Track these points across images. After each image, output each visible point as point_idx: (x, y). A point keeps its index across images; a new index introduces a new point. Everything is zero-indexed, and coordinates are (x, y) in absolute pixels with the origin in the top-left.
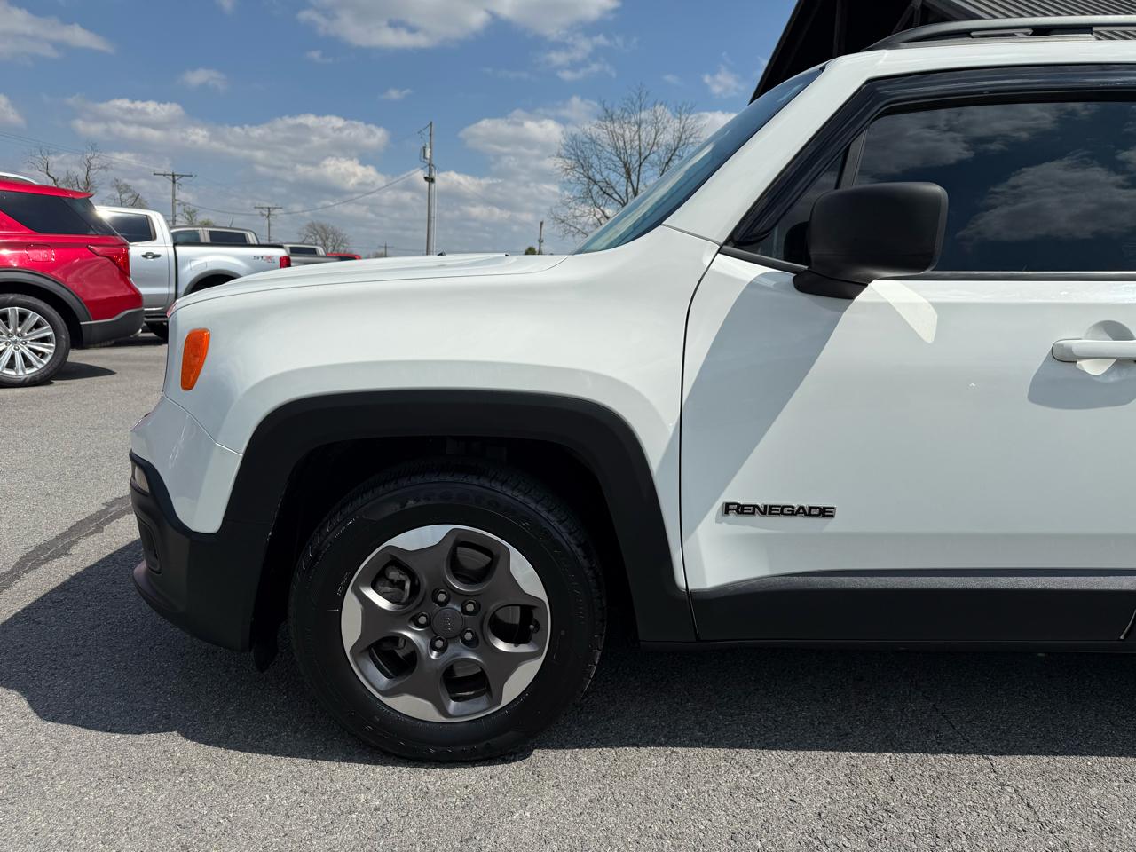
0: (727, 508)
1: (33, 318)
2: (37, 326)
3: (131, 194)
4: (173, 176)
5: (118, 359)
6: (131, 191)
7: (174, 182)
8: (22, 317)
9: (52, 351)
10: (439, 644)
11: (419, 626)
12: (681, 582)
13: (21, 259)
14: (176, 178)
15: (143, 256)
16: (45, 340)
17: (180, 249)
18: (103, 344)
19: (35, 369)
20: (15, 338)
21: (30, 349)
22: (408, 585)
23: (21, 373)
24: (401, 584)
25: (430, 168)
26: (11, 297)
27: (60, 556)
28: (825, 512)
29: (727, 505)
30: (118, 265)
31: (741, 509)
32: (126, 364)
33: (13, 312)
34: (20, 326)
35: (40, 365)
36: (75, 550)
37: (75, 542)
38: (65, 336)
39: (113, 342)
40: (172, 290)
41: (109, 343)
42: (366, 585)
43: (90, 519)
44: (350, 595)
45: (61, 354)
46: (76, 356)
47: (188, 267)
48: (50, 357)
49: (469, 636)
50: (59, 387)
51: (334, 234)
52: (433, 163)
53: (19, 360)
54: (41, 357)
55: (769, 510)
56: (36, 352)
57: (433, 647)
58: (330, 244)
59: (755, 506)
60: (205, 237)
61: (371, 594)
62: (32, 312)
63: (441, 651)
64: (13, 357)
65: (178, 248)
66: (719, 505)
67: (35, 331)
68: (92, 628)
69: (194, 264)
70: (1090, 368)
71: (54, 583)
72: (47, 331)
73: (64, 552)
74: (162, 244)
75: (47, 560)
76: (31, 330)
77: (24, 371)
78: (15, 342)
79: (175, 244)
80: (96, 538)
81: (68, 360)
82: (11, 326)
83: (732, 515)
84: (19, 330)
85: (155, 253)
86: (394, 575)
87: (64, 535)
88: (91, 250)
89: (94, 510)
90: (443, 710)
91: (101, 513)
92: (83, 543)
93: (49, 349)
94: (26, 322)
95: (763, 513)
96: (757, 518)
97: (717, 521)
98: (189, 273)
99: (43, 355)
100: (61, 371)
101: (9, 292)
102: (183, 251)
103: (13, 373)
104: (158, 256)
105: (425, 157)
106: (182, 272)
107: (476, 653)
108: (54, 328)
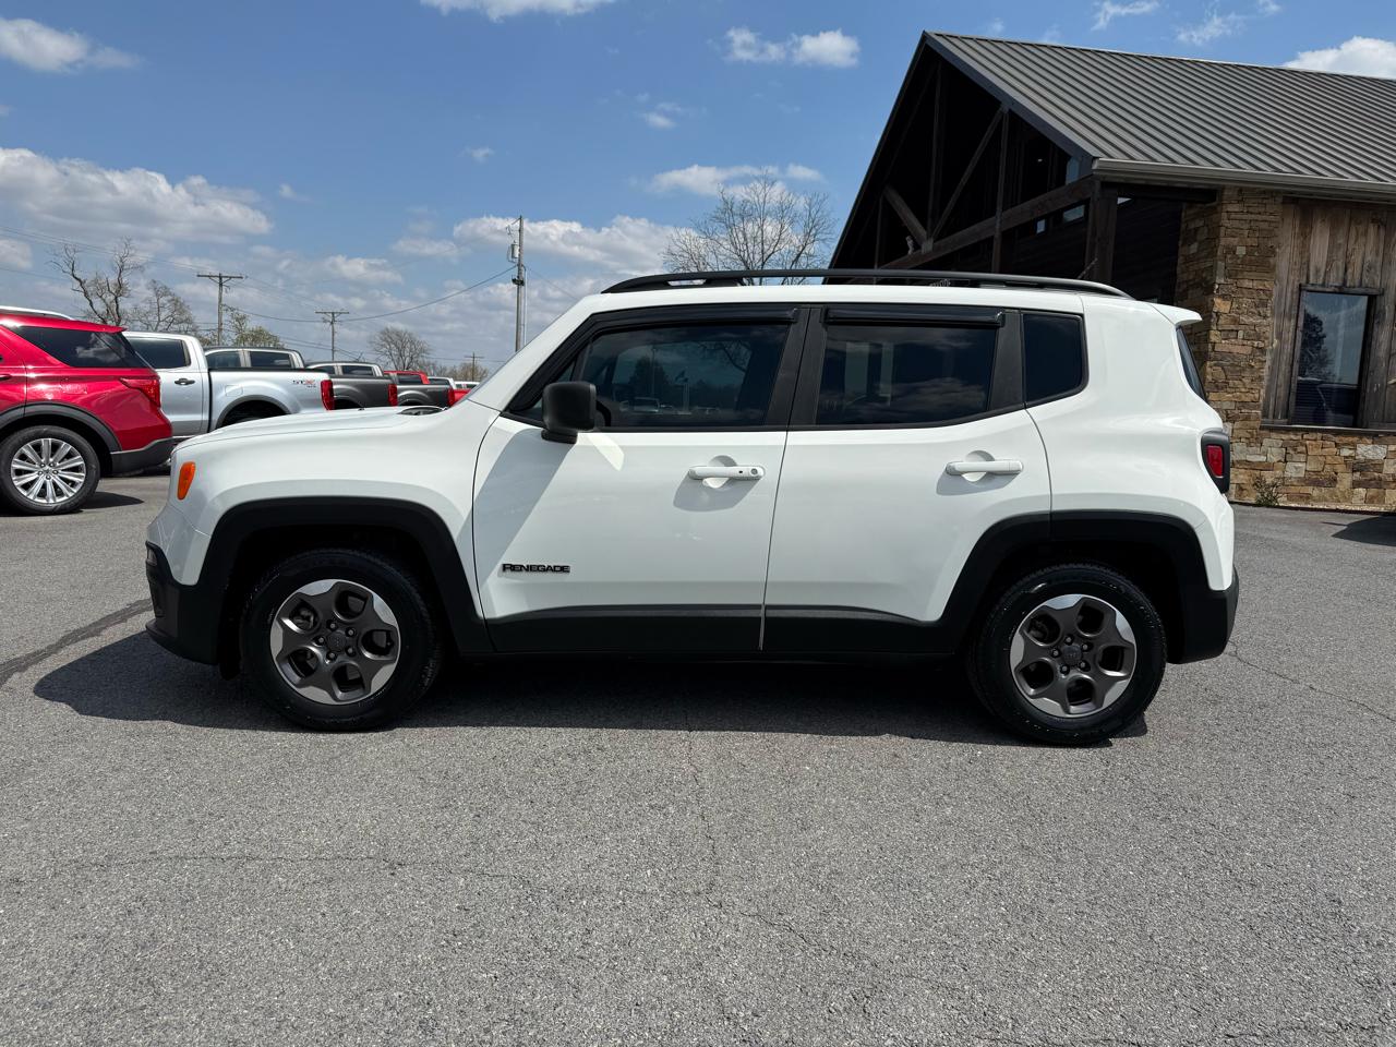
0: (505, 567)
1: (66, 448)
2: (69, 456)
3: (170, 297)
4: (220, 277)
5: (147, 488)
6: (170, 294)
7: (221, 285)
8: (55, 448)
9: (82, 480)
10: (332, 655)
11: (318, 643)
12: (480, 614)
13: (55, 393)
14: (224, 279)
15: (176, 382)
16: (76, 469)
17: (214, 375)
18: (132, 474)
19: (65, 498)
20: (47, 467)
21: (61, 478)
22: (312, 619)
23: (51, 501)
24: (308, 618)
25: (519, 270)
26: (45, 429)
27: (93, 636)
28: (564, 569)
29: (504, 565)
30: (148, 396)
31: (513, 568)
32: (155, 493)
33: (46, 443)
34: (52, 456)
35: (70, 494)
36: (104, 633)
37: (105, 628)
38: (95, 465)
39: (141, 471)
40: (205, 417)
41: (138, 472)
42: (286, 617)
43: (117, 614)
44: (276, 623)
45: (90, 483)
46: (106, 486)
47: (223, 393)
48: (79, 487)
49: (350, 650)
50: (87, 515)
51: (412, 343)
52: (523, 262)
53: (50, 489)
54: (72, 486)
55: (530, 568)
56: (67, 481)
57: (328, 657)
58: (407, 354)
59: (522, 566)
60: (245, 360)
61: (288, 623)
62: (65, 443)
63: (332, 660)
64: (44, 486)
65: (213, 374)
66: (499, 565)
67: (66, 461)
68: (117, 674)
69: (228, 390)
70: (711, 483)
71: (89, 651)
72: (78, 461)
73: (97, 633)
74: (197, 370)
75: (83, 638)
76: (62, 460)
77: (54, 500)
78: (47, 472)
79: (210, 370)
80: (122, 626)
81: (98, 490)
82: (43, 455)
83: (508, 572)
84: (51, 460)
85: (189, 379)
86: (304, 613)
87: (95, 624)
88: (125, 383)
89: (119, 609)
90: (334, 696)
91: (124, 610)
92: (111, 629)
93: (79, 478)
94: (57, 453)
95: (527, 570)
96: (524, 574)
97: (499, 575)
98: (224, 400)
99: (73, 484)
100: (90, 500)
101: (43, 424)
102: (217, 376)
103: (44, 501)
104: (192, 382)
105: (513, 257)
106: (216, 398)
107: (355, 660)
108: (85, 458)
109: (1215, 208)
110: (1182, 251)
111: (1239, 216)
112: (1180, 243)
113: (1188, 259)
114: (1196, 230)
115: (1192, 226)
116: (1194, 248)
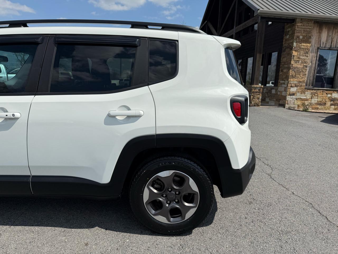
109: (294, 25)
110: (285, 38)
111: (301, 27)
112: (284, 35)
113: (286, 40)
114: (289, 31)
115: (287, 30)
116: (288, 37)
